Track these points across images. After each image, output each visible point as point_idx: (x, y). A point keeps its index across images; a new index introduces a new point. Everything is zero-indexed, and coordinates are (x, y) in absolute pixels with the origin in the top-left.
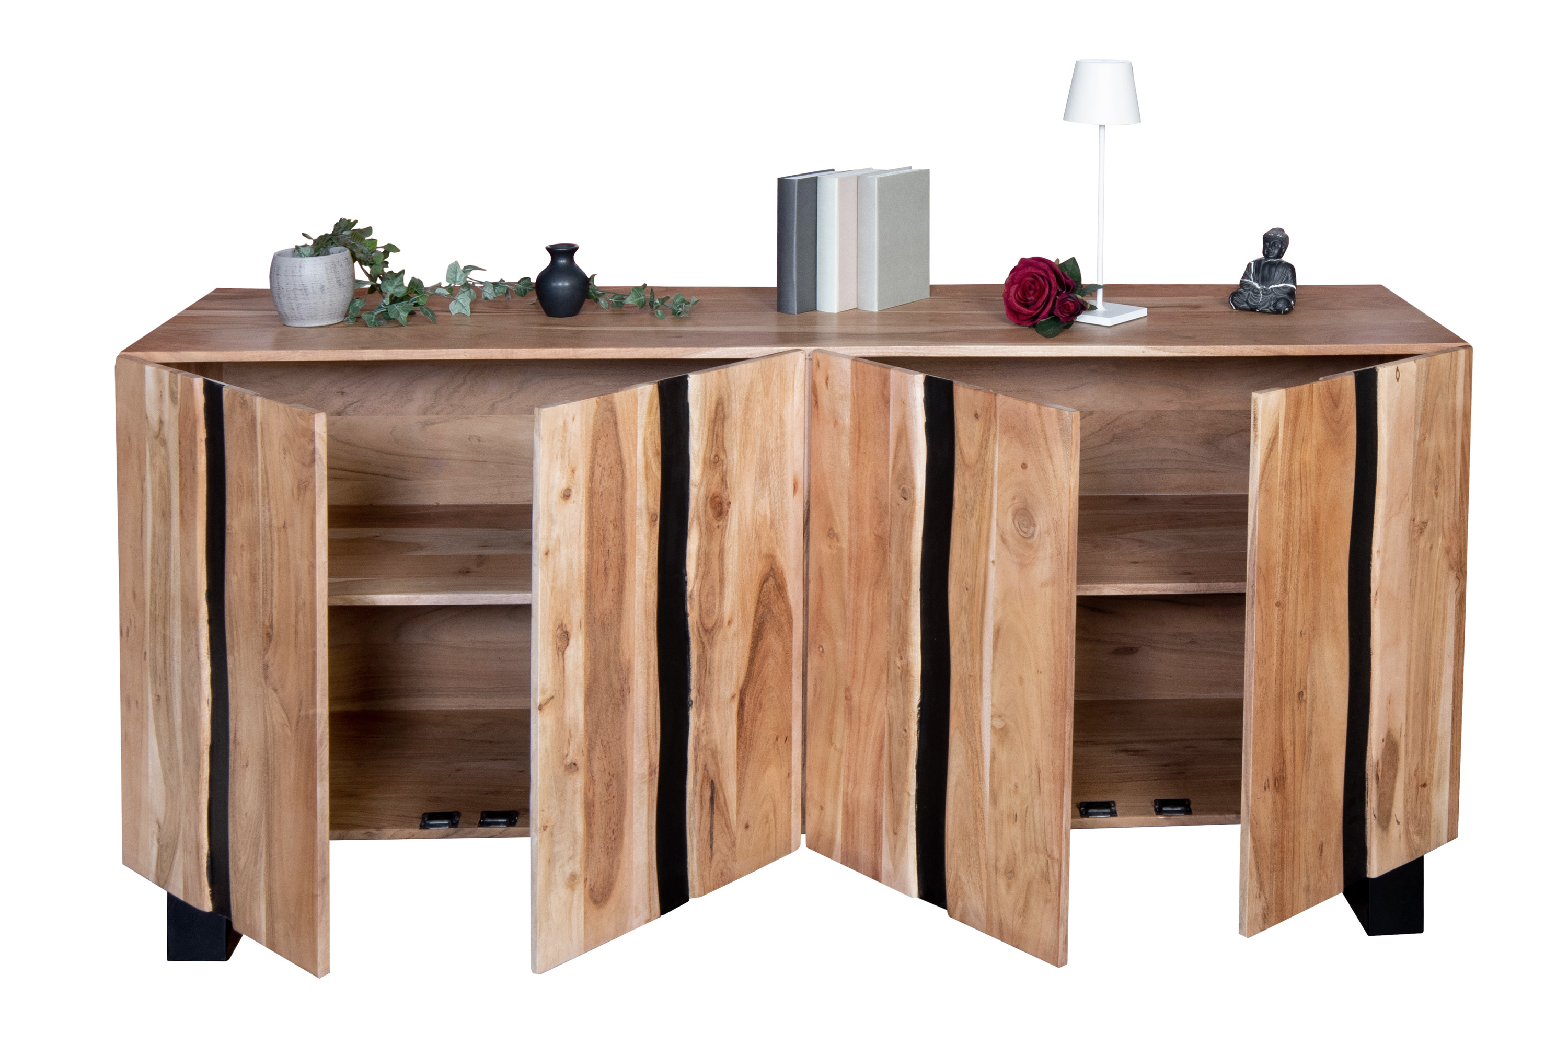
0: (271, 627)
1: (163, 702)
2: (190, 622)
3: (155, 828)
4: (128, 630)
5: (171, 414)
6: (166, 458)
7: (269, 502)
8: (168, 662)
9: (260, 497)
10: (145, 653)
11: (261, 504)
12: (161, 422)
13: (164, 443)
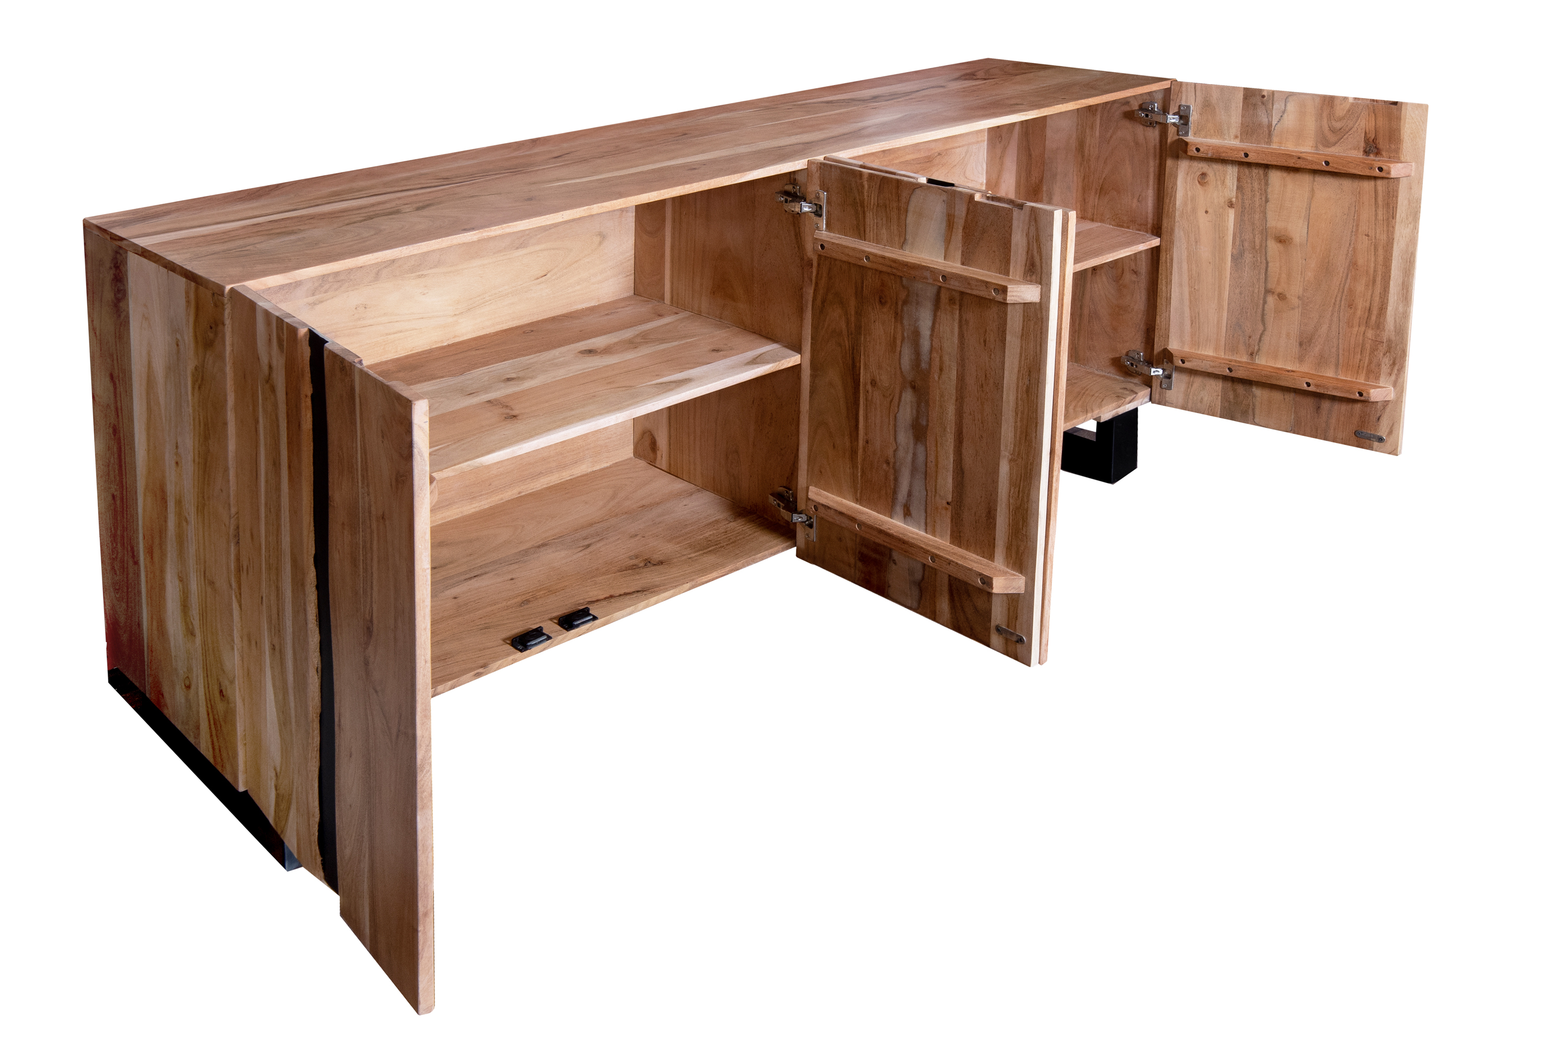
0: (371, 621)
1: (277, 653)
2: (298, 585)
3: (272, 773)
4: (247, 568)
5: (279, 362)
6: (275, 405)
7: (368, 486)
8: (280, 614)
9: (360, 477)
10: (262, 598)
11: (360, 485)
12: (270, 367)
13: (273, 389)
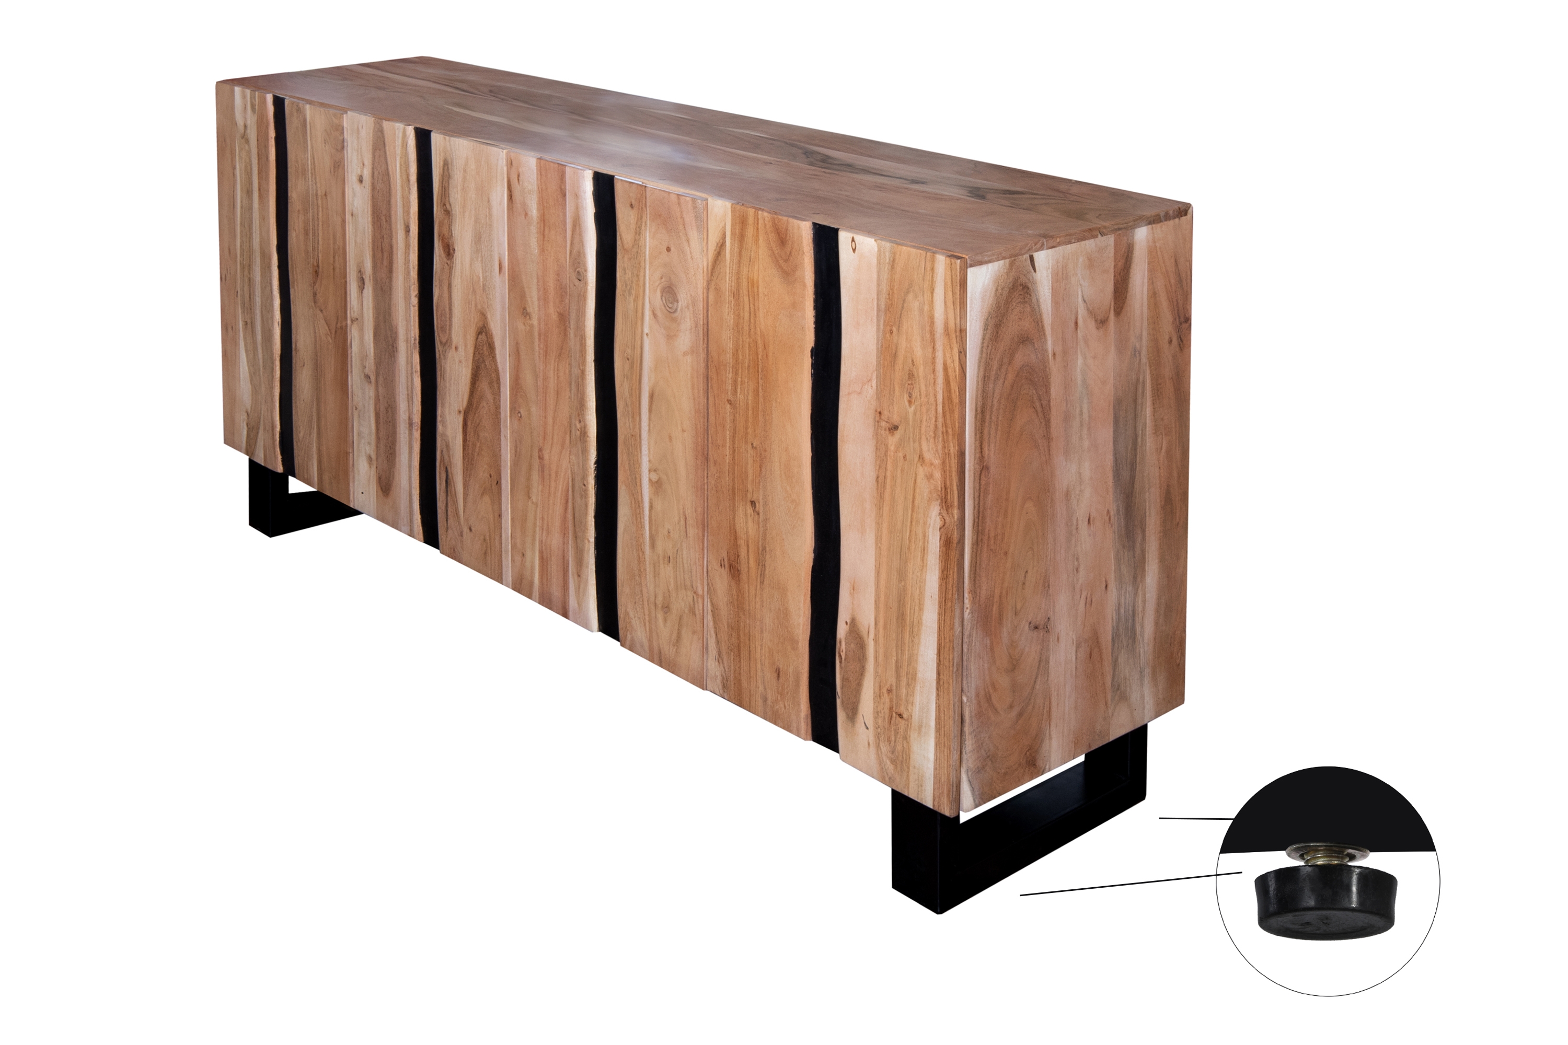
0: (318, 266)
1: (249, 326)
2: (266, 268)
3: (245, 416)
4: (226, 276)
5: (252, 120)
6: (249, 152)
7: (315, 178)
8: (252, 297)
9: (310, 175)
10: (237, 292)
11: (310, 180)
12: (245, 126)
13: (247, 141)
